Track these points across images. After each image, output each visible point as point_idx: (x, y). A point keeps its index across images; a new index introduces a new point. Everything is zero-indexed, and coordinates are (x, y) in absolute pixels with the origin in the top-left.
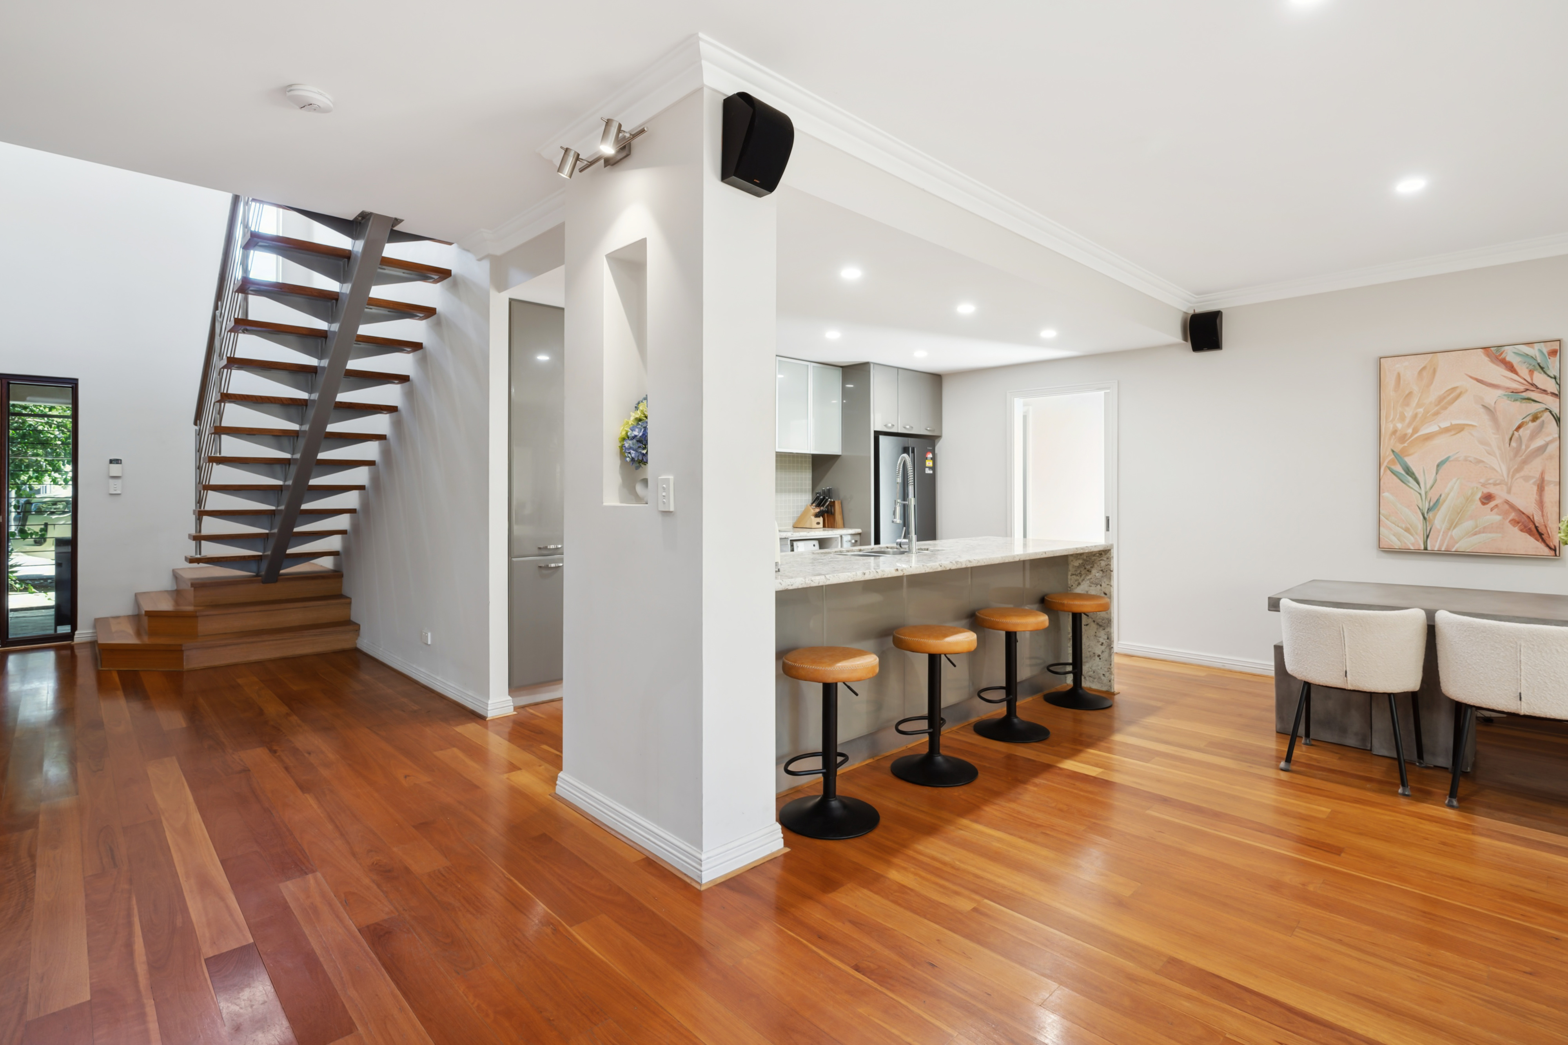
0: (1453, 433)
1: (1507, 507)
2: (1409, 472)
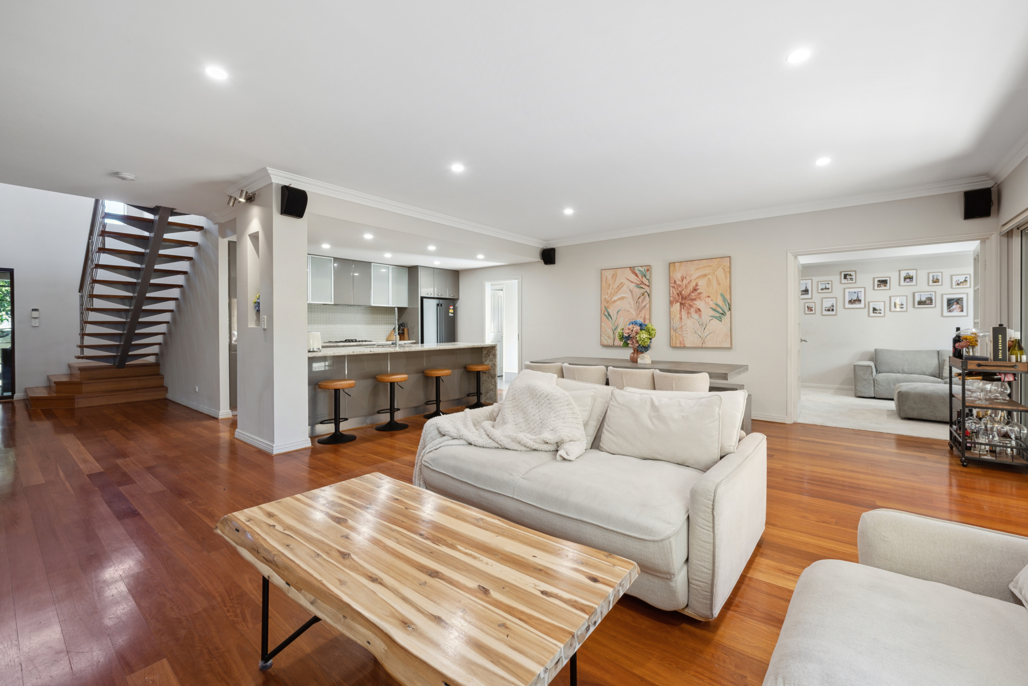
0: (622, 300)
2: (609, 315)
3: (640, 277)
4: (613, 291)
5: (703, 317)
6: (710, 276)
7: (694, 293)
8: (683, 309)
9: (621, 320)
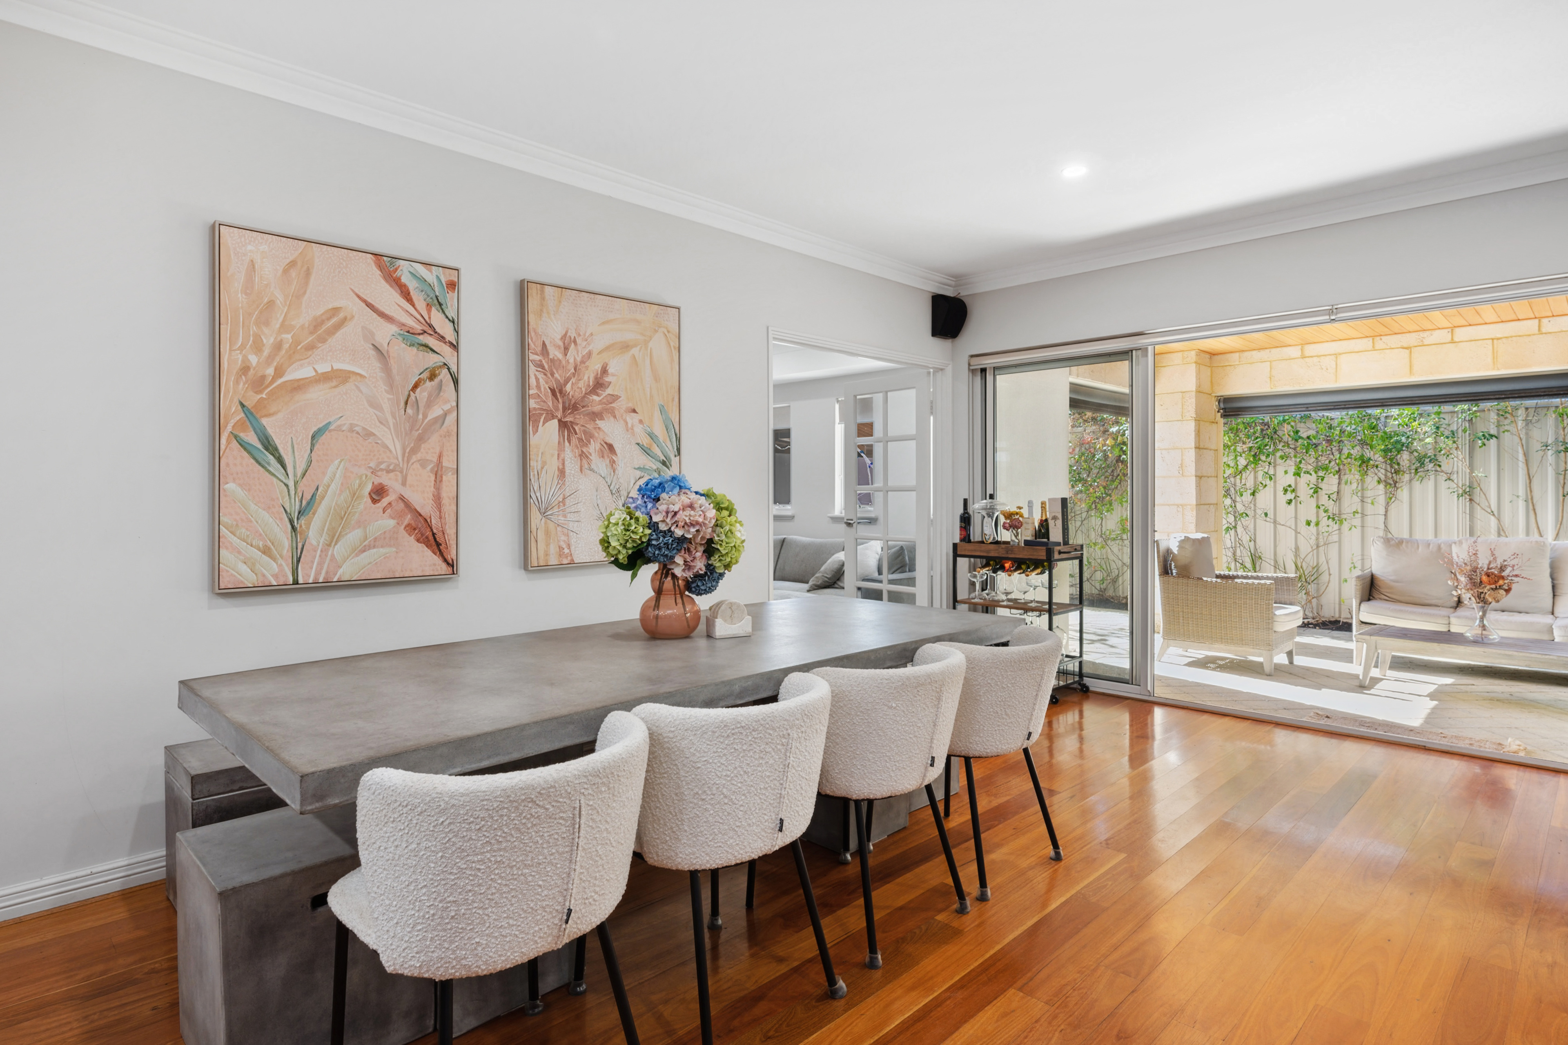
0: (334, 383)
1: (402, 505)
2: (269, 446)
3: (421, 305)
4: (289, 336)
5: (620, 470)
6: (635, 351)
7: (598, 395)
8: (569, 442)
9: (331, 469)
